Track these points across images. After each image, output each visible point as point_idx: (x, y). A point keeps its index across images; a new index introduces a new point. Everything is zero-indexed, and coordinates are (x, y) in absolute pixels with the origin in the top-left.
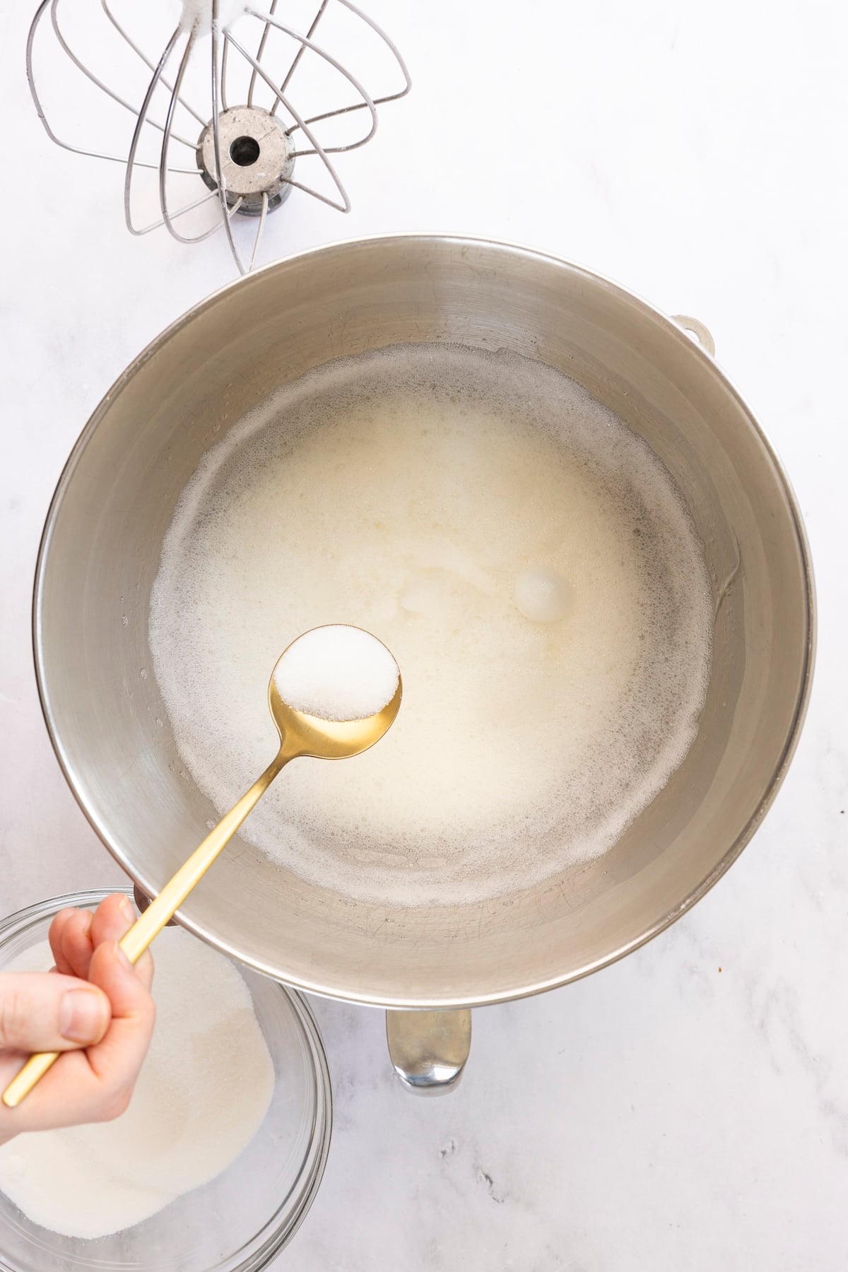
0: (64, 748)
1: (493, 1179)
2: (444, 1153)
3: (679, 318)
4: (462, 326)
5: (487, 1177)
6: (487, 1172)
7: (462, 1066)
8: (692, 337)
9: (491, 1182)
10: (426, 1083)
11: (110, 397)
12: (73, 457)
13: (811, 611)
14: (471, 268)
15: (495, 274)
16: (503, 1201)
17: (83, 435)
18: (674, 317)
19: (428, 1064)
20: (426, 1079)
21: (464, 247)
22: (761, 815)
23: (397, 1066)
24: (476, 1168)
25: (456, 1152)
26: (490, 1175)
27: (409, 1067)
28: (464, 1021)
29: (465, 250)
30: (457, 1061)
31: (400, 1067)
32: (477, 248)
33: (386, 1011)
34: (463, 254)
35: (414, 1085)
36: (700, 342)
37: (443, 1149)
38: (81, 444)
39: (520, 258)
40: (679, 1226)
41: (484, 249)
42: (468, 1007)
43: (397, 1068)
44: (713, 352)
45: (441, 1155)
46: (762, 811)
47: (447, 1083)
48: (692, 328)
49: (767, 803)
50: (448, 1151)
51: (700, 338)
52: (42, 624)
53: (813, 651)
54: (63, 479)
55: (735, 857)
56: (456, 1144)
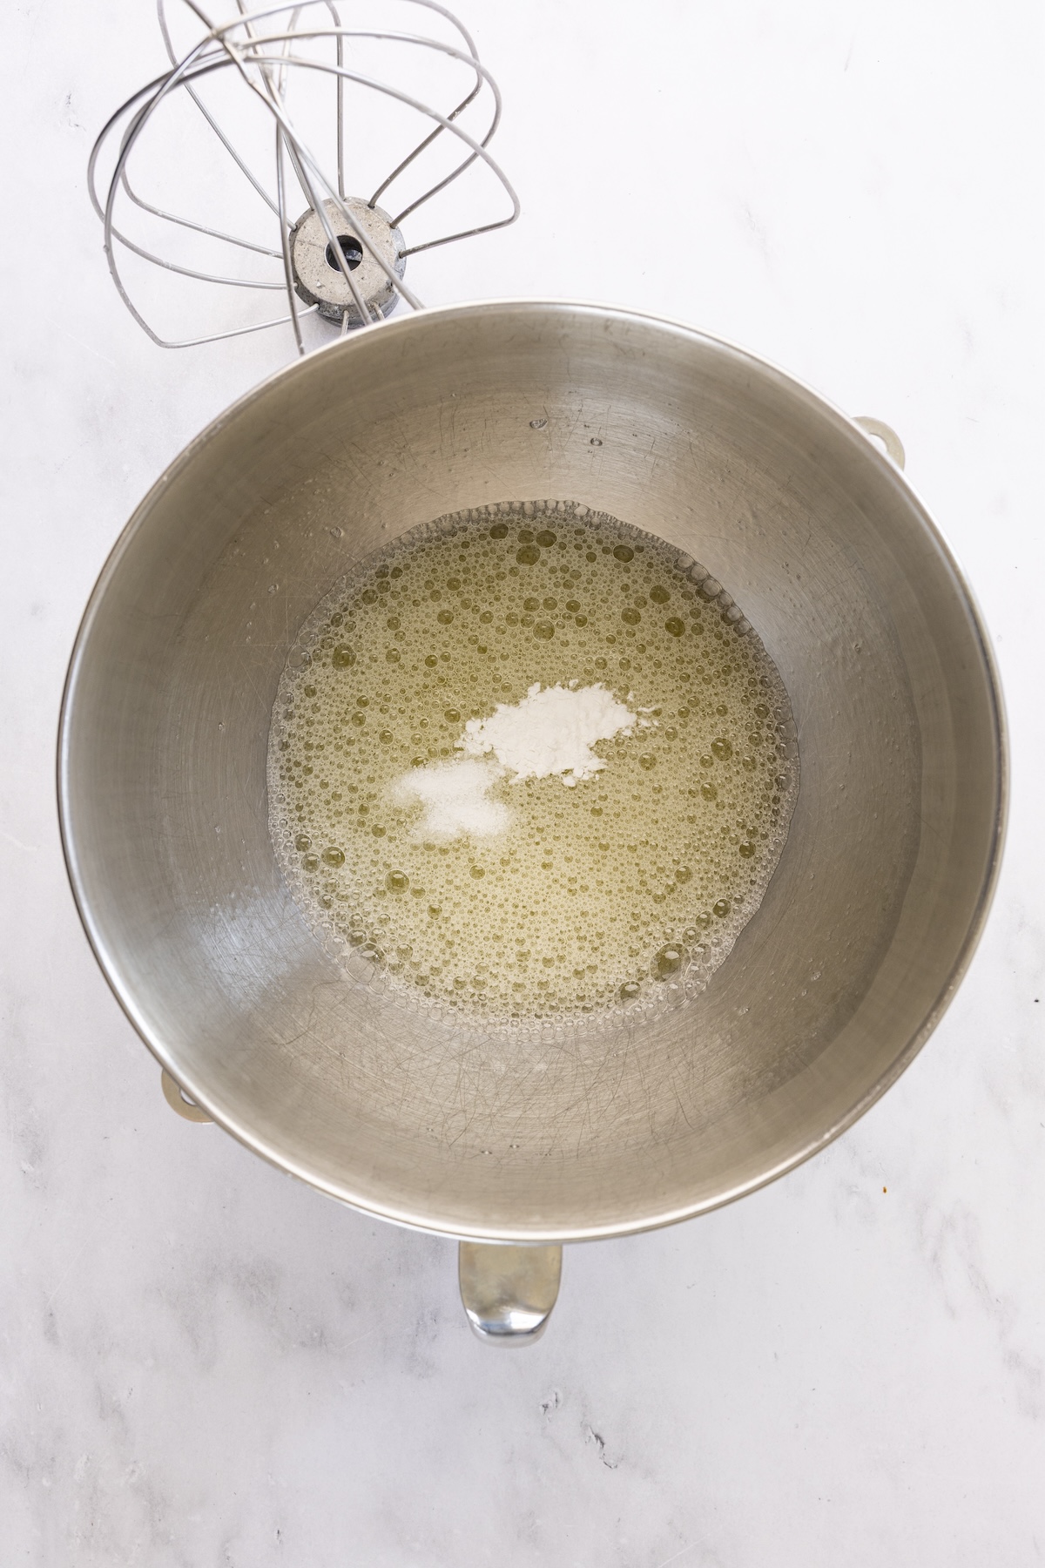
0: (88, 900)
1: (605, 1440)
2: (546, 1407)
3: (863, 421)
4: (600, 414)
5: (597, 1437)
6: (597, 1431)
7: (548, 1312)
8: (878, 444)
9: (603, 1444)
10: (502, 1331)
11: (168, 476)
12: (117, 547)
13: (1004, 787)
14: (616, 345)
15: (644, 354)
16: (616, 1467)
17: (133, 521)
18: (858, 420)
19: (506, 1309)
20: (502, 1326)
21: (608, 320)
22: (928, 1030)
23: (470, 1309)
24: (585, 1426)
25: (560, 1405)
26: (602, 1435)
27: (483, 1311)
28: (554, 1259)
29: (609, 323)
30: (540, 1305)
31: (472, 1310)
32: (623, 322)
33: (460, 1242)
34: (606, 328)
35: (490, 1332)
36: (888, 450)
37: (544, 1402)
38: (130, 531)
39: (675, 337)
40: (829, 1500)
41: (632, 324)
42: (559, 1244)
43: (469, 1312)
44: (902, 465)
45: (542, 1409)
46: (929, 1026)
47: (532, 1332)
48: (879, 433)
49: (936, 1017)
50: (551, 1404)
51: (888, 445)
52: (70, 748)
53: (1003, 836)
54: (104, 574)
55: (893, 1079)
56: (561, 1396)
